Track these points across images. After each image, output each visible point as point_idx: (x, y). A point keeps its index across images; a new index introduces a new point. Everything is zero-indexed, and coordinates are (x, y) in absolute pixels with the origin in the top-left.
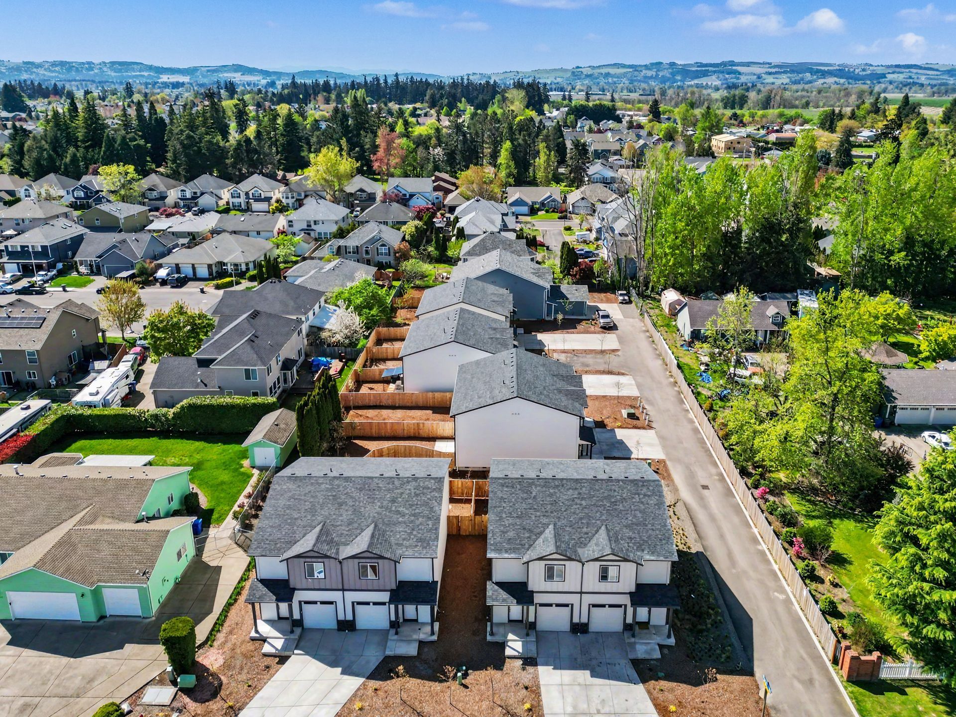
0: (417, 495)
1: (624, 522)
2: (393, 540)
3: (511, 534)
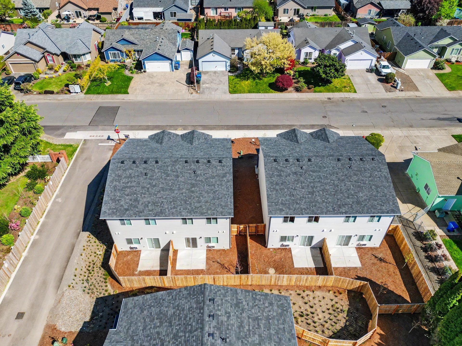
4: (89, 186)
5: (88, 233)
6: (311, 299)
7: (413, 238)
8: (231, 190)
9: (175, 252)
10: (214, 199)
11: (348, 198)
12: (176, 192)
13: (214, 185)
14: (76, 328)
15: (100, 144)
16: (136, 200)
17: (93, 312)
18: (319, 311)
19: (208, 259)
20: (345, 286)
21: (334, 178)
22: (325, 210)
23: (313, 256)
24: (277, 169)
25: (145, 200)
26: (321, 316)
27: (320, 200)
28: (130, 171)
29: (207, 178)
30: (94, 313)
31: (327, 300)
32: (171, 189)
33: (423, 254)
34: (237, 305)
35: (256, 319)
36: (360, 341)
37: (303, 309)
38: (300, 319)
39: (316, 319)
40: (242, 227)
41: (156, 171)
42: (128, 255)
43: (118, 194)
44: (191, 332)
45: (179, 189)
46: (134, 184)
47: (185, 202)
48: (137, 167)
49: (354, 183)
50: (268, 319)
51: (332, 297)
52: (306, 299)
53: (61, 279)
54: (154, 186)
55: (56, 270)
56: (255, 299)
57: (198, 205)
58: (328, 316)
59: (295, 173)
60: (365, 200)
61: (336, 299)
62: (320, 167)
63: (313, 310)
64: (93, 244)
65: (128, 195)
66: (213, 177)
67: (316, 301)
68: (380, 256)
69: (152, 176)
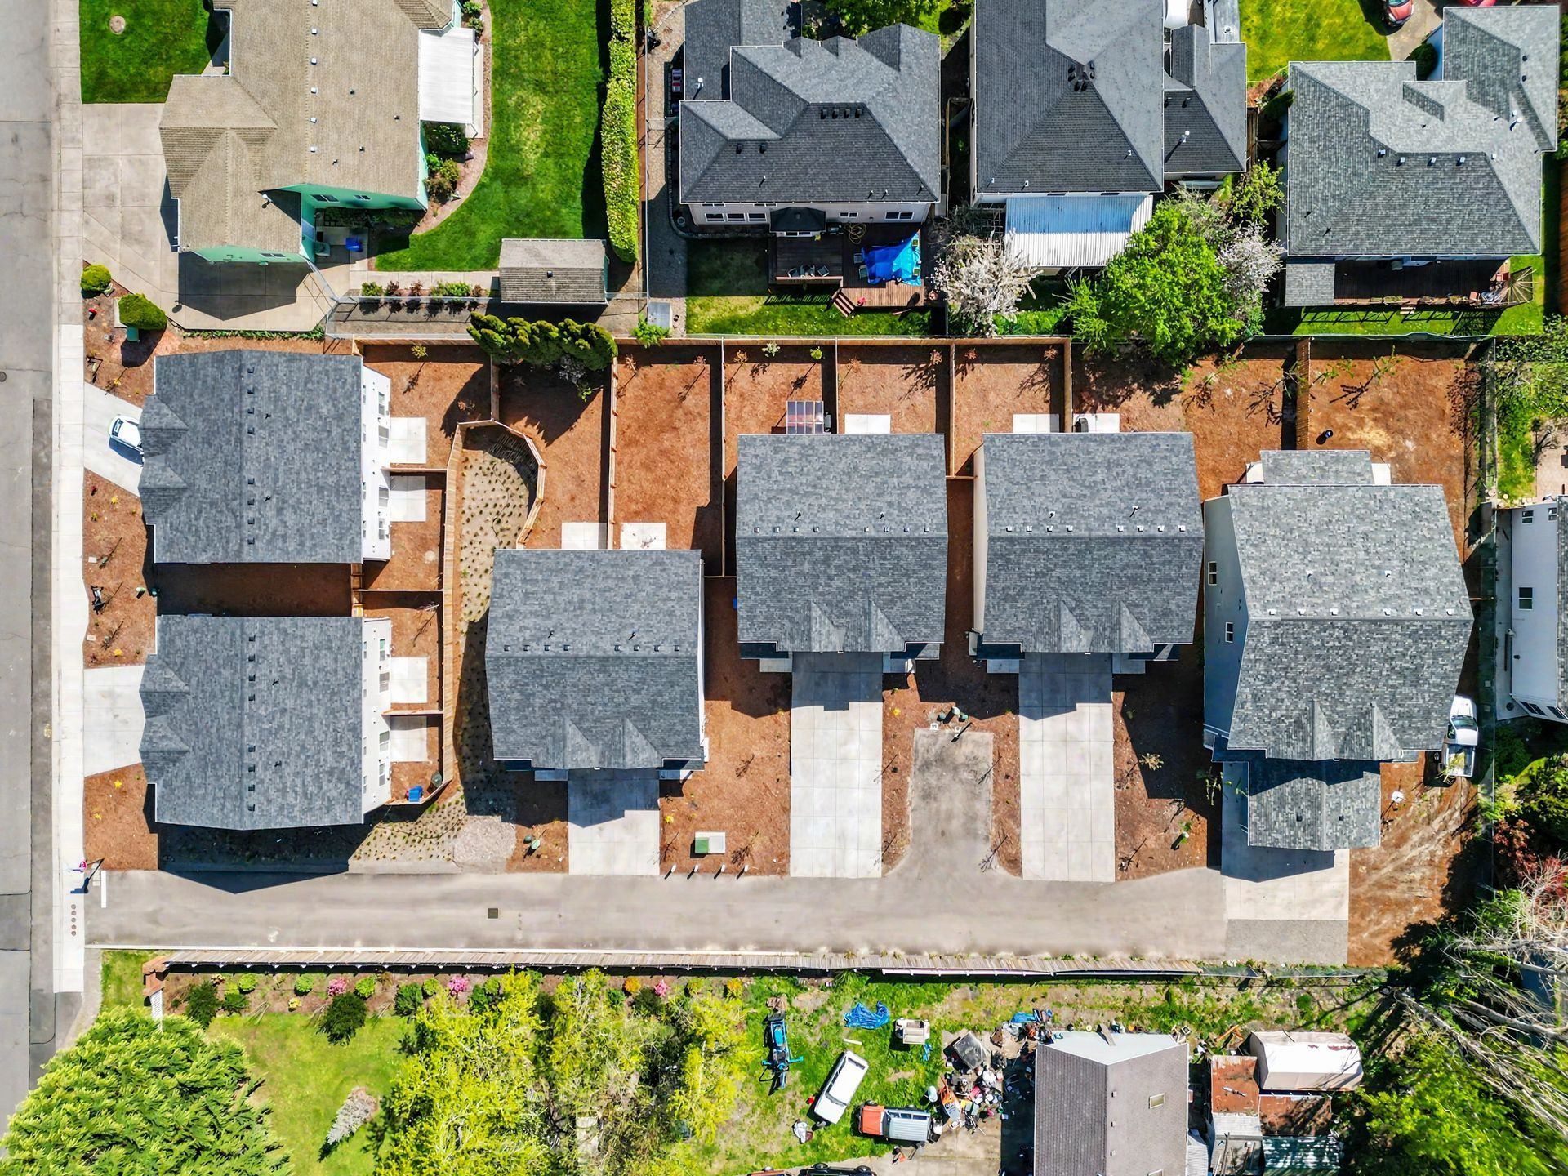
0: (219, 531)
1: (193, 774)
2: (170, 512)
3: (179, 643)
4: (235, 892)
5: (352, 861)
6: (474, 504)
7: (371, 316)
8: (313, 620)
9: (395, 706)
10: (330, 648)
11: (329, 432)
12: (315, 711)
13: (303, 649)
14: (511, 829)
15: (104, 905)
16: (331, 773)
17: (488, 814)
18: (493, 495)
19: (409, 654)
20: (459, 453)
21: (290, 448)
22: (354, 474)
23: (407, 489)
24: (269, 542)
25: (330, 759)
26: (500, 495)
27: (335, 479)
28: (271, 792)
29: (289, 662)
30: (491, 812)
31: (477, 481)
32: (310, 719)
33: (403, 312)
34: (510, 617)
35: (526, 594)
36: (540, 461)
37: (490, 518)
38: (503, 525)
39: (504, 503)
40: (355, 600)
41: (271, 747)
42: (398, 780)
43: (319, 803)
44: (542, 671)
45: (310, 705)
46: (298, 781)
47: (333, 693)
48: (262, 782)
49: (301, 417)
50: (525, 581)
51: (473, 472)
52: (477, 512)
53: (436, 876)
54: (303, 747)
55: (422, 889)
56: (502, 596)
57: (341, 673)
58: (499, 486)
59: (280, 511)
60: (334, 406)
61: (476, 469)
62: (267, 466)
63: (491, 505)
64: (372, 846)
65: (321, 788)
66: (286, 651)
67: (479, 497)
68: (406, 382)
69: (283, 753)
